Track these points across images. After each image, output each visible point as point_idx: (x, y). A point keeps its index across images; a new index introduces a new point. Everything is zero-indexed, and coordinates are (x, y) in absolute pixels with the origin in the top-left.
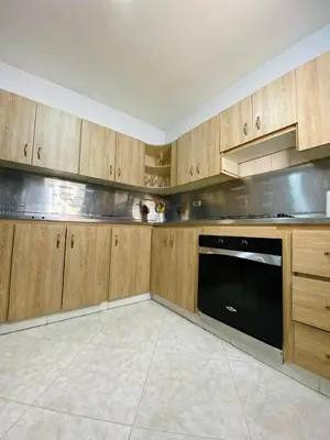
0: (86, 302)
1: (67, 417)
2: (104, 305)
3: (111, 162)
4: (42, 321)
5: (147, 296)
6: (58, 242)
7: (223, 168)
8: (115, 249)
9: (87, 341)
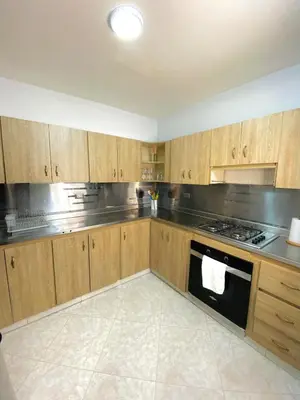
0: (106, 282)
1: (118, 378)
2: (119, 282)
3: (115, 167)
4: (78, 299)
5: (148, 270)
6: (84, 246)
7: (212, 179)
8: (124, 242)
9: (114, 316)
